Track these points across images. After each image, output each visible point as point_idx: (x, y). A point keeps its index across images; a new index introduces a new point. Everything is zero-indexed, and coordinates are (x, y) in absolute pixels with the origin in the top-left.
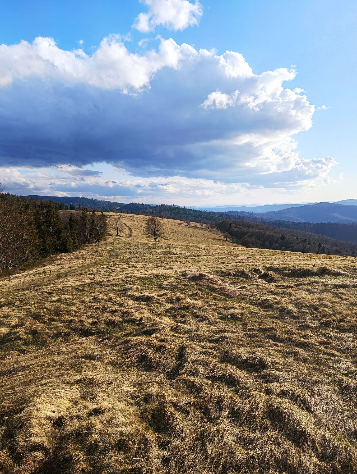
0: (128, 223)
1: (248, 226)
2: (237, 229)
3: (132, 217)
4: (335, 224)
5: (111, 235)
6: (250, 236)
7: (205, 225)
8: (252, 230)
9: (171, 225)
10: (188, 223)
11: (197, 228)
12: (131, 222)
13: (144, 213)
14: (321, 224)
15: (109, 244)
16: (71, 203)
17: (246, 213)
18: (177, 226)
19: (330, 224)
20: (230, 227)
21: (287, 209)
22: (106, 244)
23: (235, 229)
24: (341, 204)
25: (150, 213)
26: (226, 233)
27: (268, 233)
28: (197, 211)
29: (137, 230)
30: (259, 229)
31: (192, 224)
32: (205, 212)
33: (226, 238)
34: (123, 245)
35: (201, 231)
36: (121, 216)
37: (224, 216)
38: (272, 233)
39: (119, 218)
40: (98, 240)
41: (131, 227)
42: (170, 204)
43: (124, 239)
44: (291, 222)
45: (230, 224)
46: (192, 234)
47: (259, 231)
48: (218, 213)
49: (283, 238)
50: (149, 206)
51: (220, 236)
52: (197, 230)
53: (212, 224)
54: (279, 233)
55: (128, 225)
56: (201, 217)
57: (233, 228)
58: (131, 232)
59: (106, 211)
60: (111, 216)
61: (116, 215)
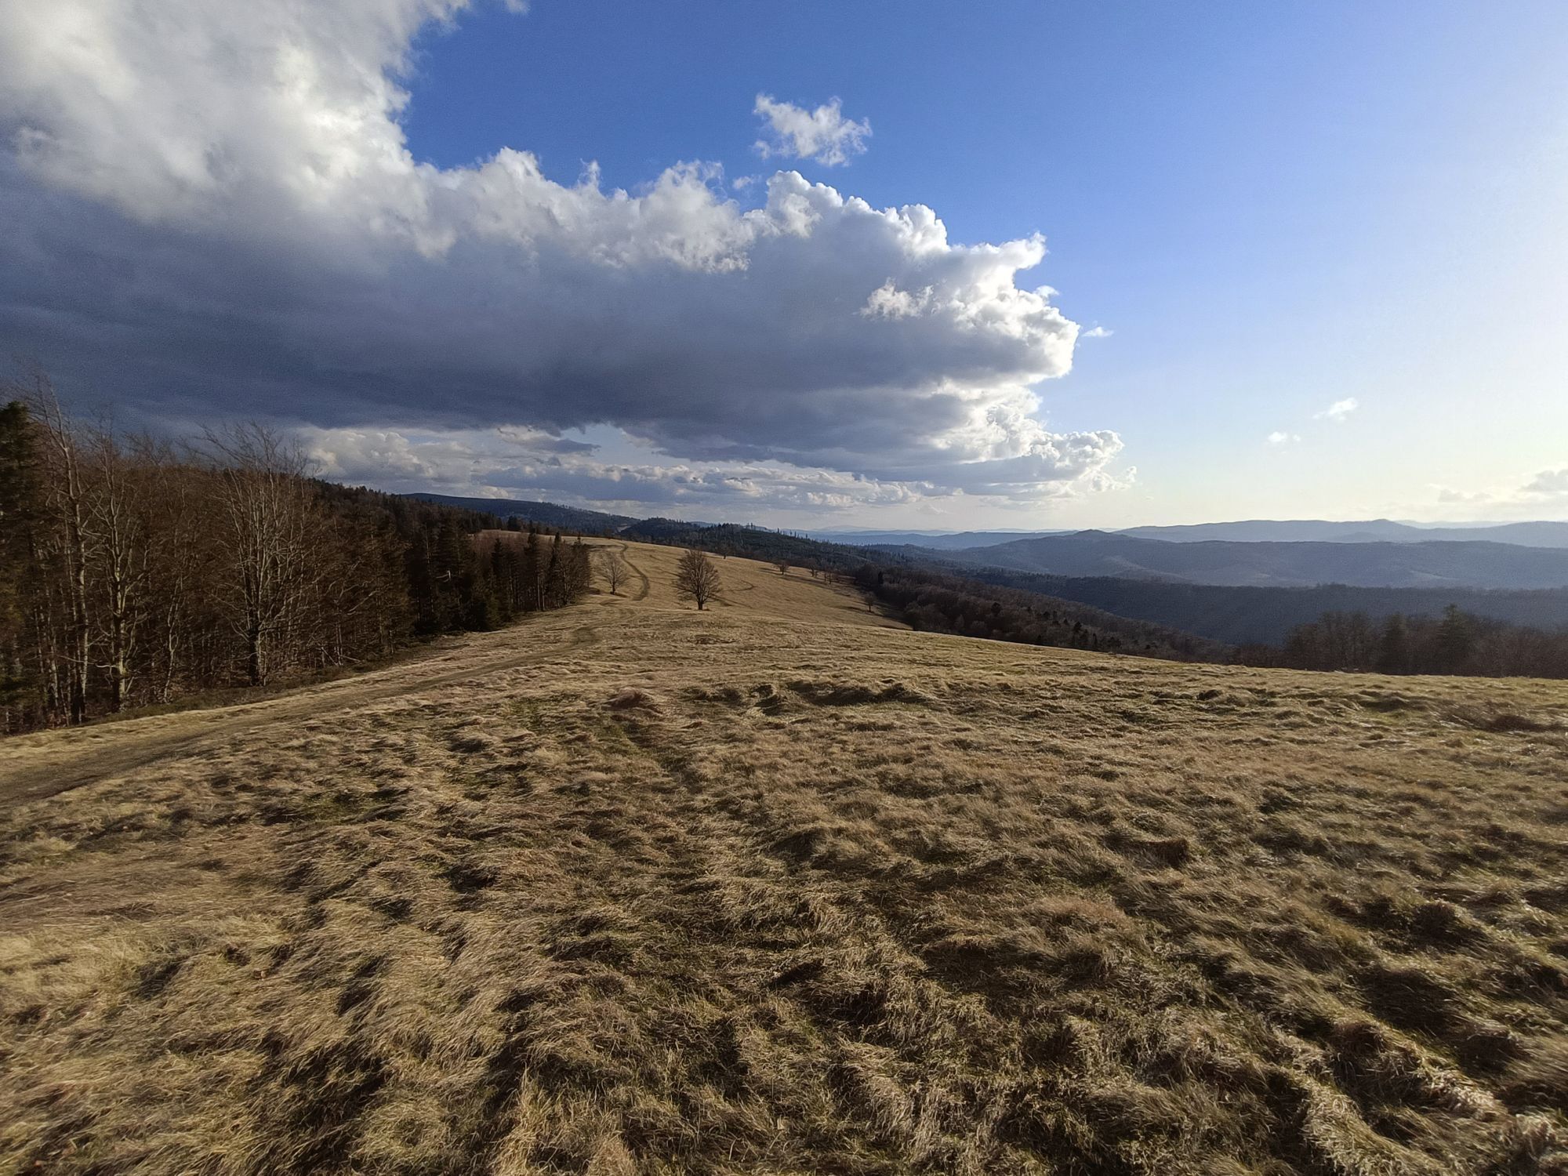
0: (643, 565)
1: (921, 579)
2: (895, 585)
3: (653, 551)
4: (1115, 581)
5: (598, 592)
6: (923, 603)
7: (822, 573)
8: (928, 588)
9: (744, 572)
10: (783, 569)
11: (804, 580)
12: (651, 564)
13: (682, 543)
14: (1085, 579)
15: (587, 612)
16: (512, 514)
17: (918, 548)
18: (757, 575)
19: (1104, 581)
20: (881, 581)
21: (1011, 544)
22: (582, 612)
23: (891, 586)
24: (1129, 535)
25: (696, 542)
26: (870, 595)
27: (963, 596)
28: (806, 541)
29: (662, 581)
30: (944, 586)
31: (792, 570)
32: (826, 545)
33: (870, 605)
34: (618, 615)
35: (813, 588)
36: (626, 548)
37: (868, 555)
38: (973, 598)
39: (621, 553)
40: (565, 603)
41: (647, 575)
42: (744, 524)
43: (627, 603)
44: (1017, 572)
45: (880, 574)
46: (792, 595)
47: (943, 590)
48: (855, 548)
49: (996, 609)
50: (695, 527)
51: (855, 599)
52: (803, 585)
53: (839, 573)
54: (989, 598)
55: (641, 570)
56: (814, 556)
57: (886, 584)
58: (647, 586)
59: (594, 534)
60: (602, 546)
61: (615, 545)
